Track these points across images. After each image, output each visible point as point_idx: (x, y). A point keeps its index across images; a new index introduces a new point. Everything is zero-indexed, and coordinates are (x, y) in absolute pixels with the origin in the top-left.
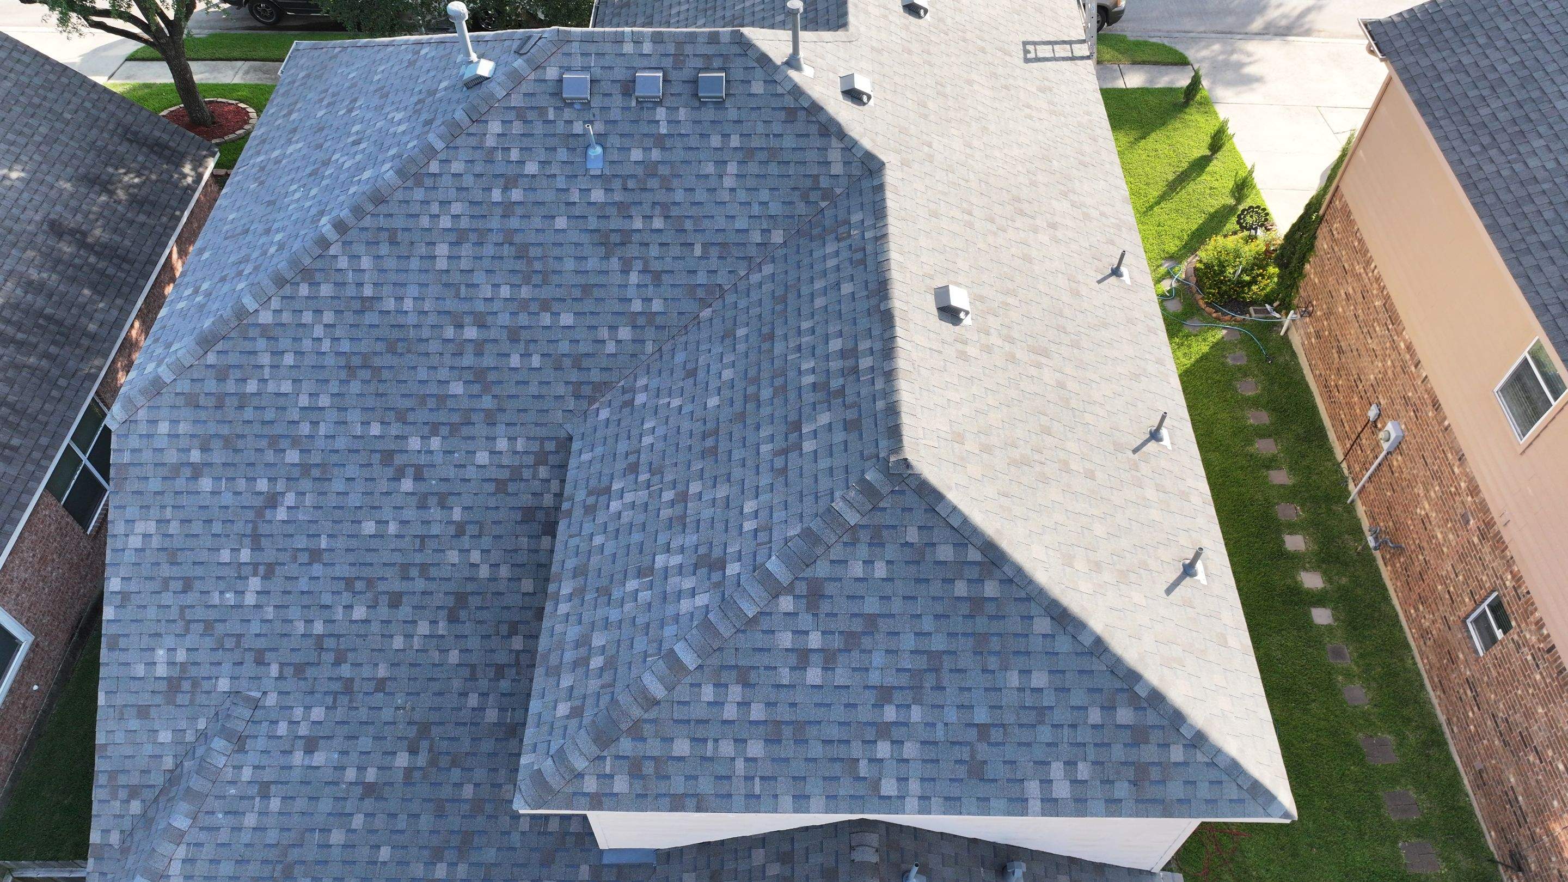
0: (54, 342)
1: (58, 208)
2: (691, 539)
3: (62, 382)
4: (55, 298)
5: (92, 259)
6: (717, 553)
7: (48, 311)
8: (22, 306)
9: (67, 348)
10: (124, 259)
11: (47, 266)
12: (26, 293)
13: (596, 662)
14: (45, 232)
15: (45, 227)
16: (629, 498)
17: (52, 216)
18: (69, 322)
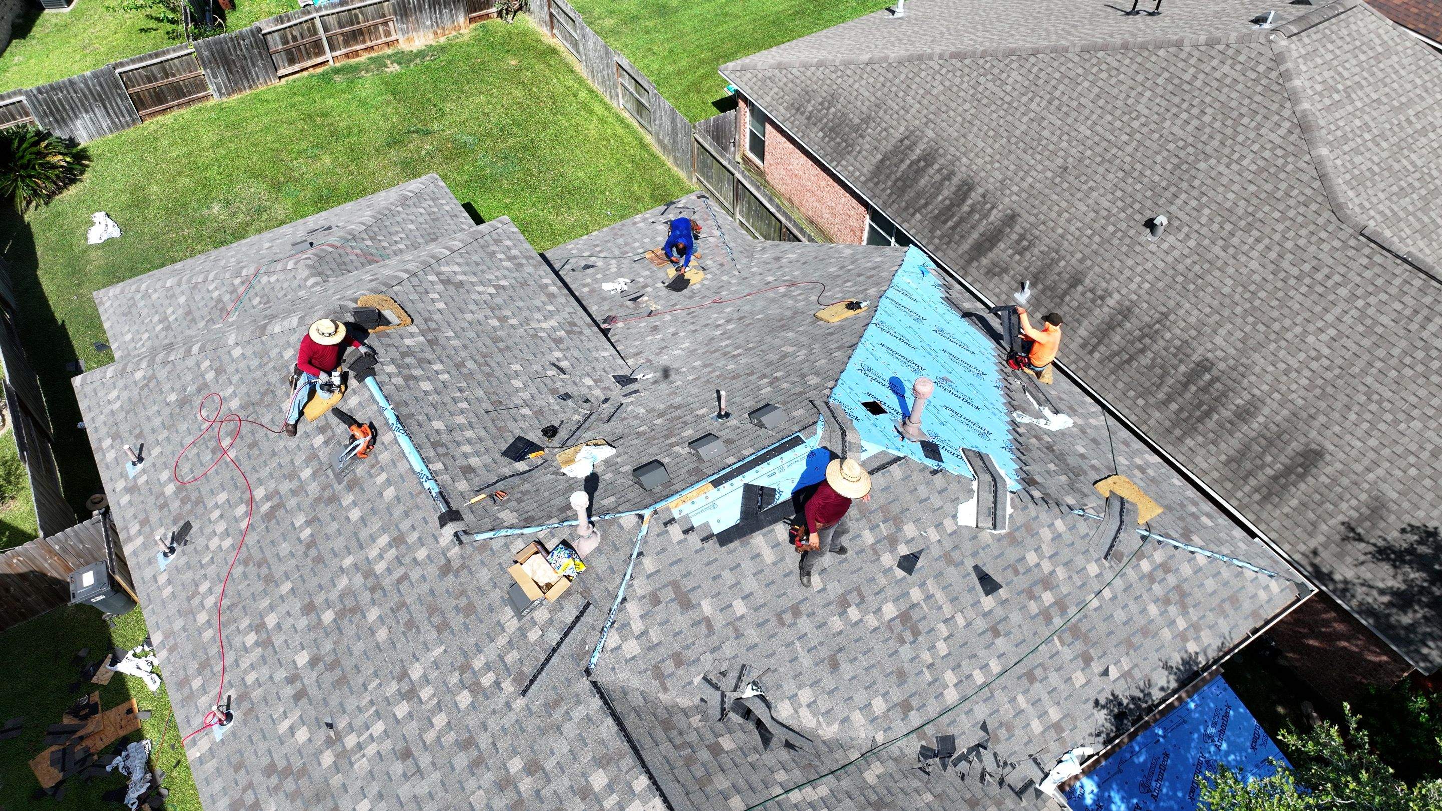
0: (1181, 409)
1: (1339, 466)
3: (1141, 402)
4: (1228, 426)
5: (1269, 471)
7: (1216, 417)
8: (1224, 400)
9: (1174, 416)
10: (1265, 498)
11: (1265, 431)
12: (1238, 406)
14: (1307, 445)
15: (1314, 446)
17: (1328, 457)
18: (1200, 427)
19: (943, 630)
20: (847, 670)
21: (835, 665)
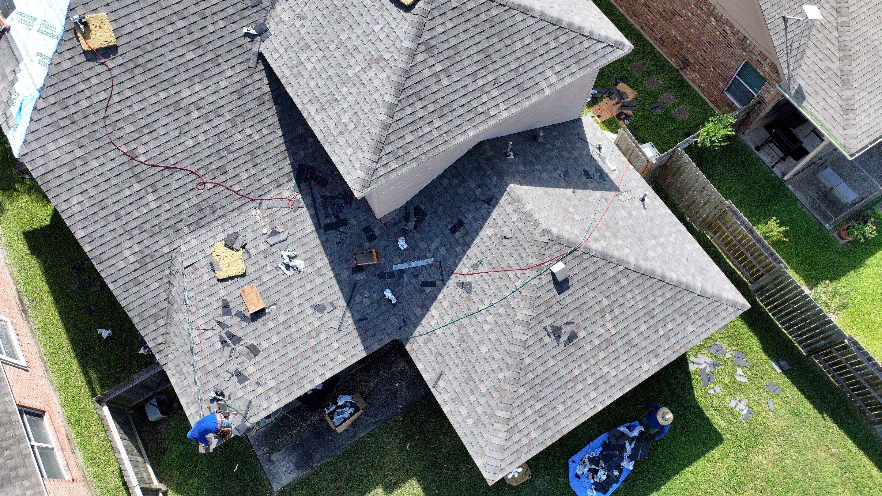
2: (359, 57)
6: (376, 55)
13: (351, 127)
16: (313, 59)
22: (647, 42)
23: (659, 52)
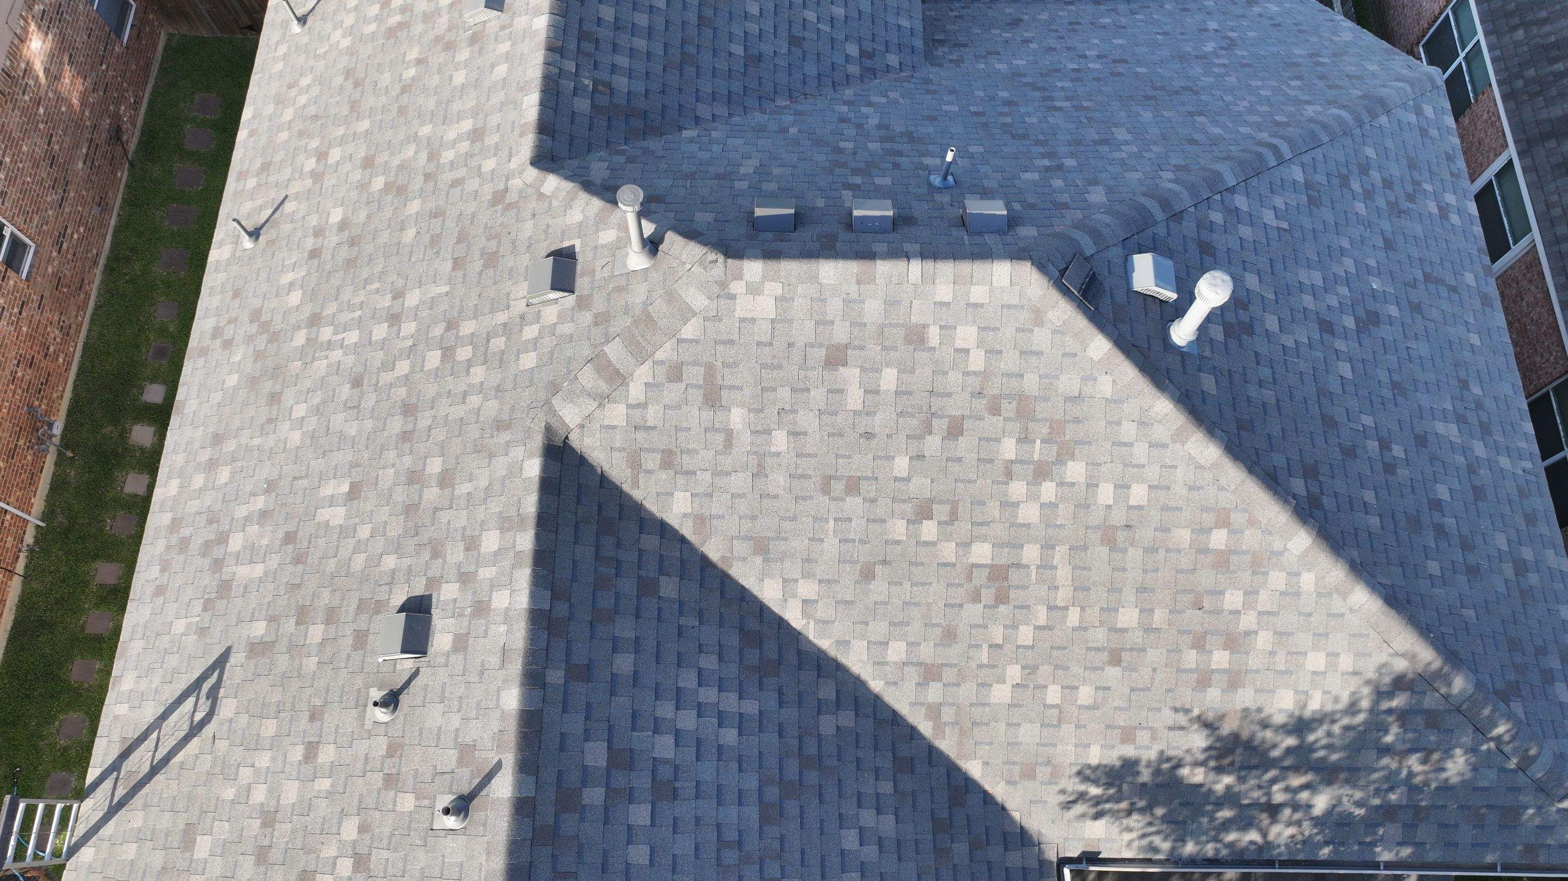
19: (1041, 615)
20: (879, 589)
21: (867, 575)
22: (115, 244)
23: (119, 215)
